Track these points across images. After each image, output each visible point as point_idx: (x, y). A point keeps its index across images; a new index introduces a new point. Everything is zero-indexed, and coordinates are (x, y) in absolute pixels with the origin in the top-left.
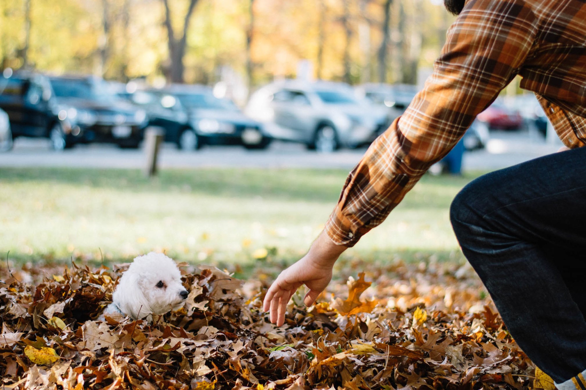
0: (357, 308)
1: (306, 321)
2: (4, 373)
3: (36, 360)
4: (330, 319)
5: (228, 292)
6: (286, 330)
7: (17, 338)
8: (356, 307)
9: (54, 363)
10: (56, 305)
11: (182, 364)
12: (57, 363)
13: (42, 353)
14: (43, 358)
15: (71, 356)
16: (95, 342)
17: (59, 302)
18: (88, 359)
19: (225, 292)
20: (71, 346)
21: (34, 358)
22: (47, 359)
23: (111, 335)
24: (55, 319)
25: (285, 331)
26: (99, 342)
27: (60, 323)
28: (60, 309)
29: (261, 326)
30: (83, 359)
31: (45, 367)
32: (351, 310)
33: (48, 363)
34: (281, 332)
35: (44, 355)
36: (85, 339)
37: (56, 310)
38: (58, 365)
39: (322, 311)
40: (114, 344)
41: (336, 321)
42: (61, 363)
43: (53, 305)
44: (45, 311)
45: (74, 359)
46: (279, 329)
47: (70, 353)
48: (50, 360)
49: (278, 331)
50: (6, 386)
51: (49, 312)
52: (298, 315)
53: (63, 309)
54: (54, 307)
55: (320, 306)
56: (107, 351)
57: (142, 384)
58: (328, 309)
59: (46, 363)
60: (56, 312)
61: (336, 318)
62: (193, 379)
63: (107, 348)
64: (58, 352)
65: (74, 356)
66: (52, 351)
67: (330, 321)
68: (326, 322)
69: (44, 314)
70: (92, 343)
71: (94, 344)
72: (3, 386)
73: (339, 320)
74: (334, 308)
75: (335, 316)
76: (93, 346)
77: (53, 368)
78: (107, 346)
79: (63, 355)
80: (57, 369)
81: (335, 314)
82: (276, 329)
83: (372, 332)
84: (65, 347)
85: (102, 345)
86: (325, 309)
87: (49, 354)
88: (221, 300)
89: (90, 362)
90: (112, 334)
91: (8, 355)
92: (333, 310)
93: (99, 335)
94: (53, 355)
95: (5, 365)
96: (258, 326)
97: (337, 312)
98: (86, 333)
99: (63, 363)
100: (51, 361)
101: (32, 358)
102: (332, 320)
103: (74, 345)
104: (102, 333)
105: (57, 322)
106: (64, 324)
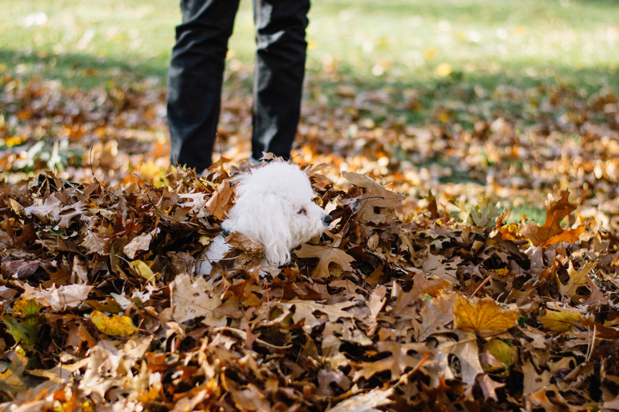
0: (556, 236)
1: (487, 253)
2: (65, 343)
3: (107, 330)
4: (518, 248)
5: (382, 211)
6: (458, 265)
7: (84, 295)
8: (554, 235)
9: (131, 335)
10: (140, 237)
11: (307, 346)
12: (134, 337)
13: (115, 322)
14: (116, 328)
15: (152, 328)
16: (187, 308)
17: (143, 233)
18: (174, 335)
19: (377, 210)
20: (153, 313)
21: (103, 328)
22: (121, 329)
23: (210, 297)
24: (139, 263)
25: (456, 267)
26: (192, 307)
27: (145, 269)
28: (145, 244)
29: (424, 258)
30: (169, 333)
31: (116, 342)
32: (548, 239)
33: (123, 335)
34: (450, 269)
35: (117, 325)
36: (174, 302)
37: (139, 246)
38: (135, 340)
39: (508, 236)
40: (213, 312)
41: (526, 252)
42: (139, 337)
43: (136, 239)
44: (126, 247)
45: (157, 333)
46: (449, 265)
47: (153, 322)
48: (125, 331)
49: (448, 267)
50: (64, 367)
51: (131, 249)
52: (476, 244)
53: (149, 245)
54: (138, 241)
55: (507, 230)
56: (203, 322)
57: (244, 389)
58: (517, 234)
59: (119, 336)
60: (141, 248)
61: (527, 248)
62: (322, 370)
63: (203, 318)
64: (135, 321)
65: (157, 328)
66: (128, 320)
67: (519, 251)
68: (514, 252)
69: (124, 251)
70: (183, 310)
71: (186, 311)
72: (59, 365)
73: (531, 251)
74: (524, 235)
75: (526, 245)
76: (184, 313)
77: (128, 346)
78: (204, 315)
79: (143, 326)
80: (133, 347)
81: (527, 242)
82: (445, 263)
83: (575, 284)
84: (147, 313)
85: (197, 312)
86: (513, 234)
87: (123, 324)
88: (371, 224)
89: (178, 341)
90: (211, 295)
91: (70, 319)
92: (523, 236)
93: (194, 298)
94: (129, 325)
95: (66, 331)
96: (421, 257)
97: (530, 241)
98: (175, 293)
99: (141, 338)
100: (126, 333)
101: (101, 327)
102: (521, 251)
103: (158, 312)
104: (197, 294)
105: (140, 267)
106: (150, 271)
